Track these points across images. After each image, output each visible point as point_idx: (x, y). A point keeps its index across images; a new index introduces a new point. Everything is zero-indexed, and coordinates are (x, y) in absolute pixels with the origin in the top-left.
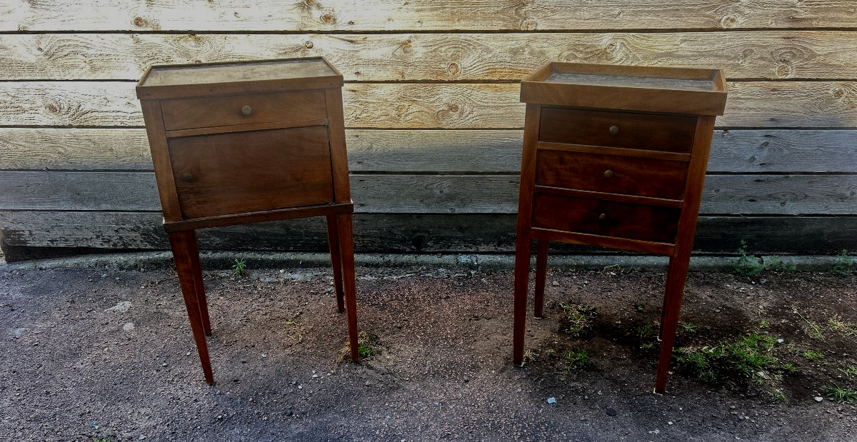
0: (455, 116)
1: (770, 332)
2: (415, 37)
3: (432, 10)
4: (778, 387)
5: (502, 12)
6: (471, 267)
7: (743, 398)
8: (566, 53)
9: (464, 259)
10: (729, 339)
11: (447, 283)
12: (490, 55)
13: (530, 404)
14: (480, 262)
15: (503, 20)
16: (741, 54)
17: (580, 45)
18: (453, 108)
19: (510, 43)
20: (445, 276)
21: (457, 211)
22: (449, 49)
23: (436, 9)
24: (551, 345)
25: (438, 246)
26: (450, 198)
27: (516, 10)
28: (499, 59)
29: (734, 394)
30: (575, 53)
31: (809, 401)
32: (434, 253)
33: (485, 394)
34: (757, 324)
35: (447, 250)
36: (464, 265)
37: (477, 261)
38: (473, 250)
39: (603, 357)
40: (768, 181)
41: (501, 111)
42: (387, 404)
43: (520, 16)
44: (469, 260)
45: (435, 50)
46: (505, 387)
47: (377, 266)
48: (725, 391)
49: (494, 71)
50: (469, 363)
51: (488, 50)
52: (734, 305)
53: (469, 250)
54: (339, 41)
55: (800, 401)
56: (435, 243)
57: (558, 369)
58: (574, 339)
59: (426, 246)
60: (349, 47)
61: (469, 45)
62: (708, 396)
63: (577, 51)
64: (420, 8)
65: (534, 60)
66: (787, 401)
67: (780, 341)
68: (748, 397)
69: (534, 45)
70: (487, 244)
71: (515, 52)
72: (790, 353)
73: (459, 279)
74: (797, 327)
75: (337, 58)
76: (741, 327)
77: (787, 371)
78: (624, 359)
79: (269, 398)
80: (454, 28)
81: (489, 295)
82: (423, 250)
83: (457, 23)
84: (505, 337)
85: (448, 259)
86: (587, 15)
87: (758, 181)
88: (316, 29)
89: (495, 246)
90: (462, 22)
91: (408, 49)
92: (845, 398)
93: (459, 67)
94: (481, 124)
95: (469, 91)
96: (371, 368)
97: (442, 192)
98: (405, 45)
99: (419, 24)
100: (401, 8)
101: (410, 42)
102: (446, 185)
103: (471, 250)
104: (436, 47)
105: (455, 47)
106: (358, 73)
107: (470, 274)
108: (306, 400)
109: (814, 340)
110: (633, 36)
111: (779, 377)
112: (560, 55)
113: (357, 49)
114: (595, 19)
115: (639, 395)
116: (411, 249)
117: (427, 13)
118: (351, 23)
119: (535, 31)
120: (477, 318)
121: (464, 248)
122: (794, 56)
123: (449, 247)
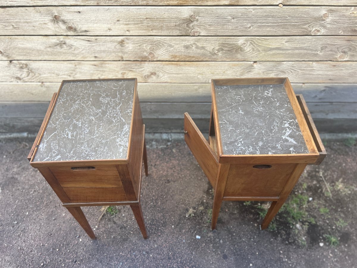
0: (154, 77)
1: (307, 192)
2: (127, 39)
3: (135, 24)
4: (304, 235)
5: (179, 25)
6: (168, 141)
7: (287, 244)
8: (217, 48)
9: (165, 136)
11: (156, 153)
12: (172, 49)
13: (188, 251)
14: (173, 138)
15: (179, 30)
17: (226, 43)
18: (154, 74)
19: (184, 42)
20: (155, 147)
21: (160, 117)
22: (148, 45)
23: (137, 24)
24: (202, 203)
26: (156, 112)
27: (187, 24)
28: (178, 50)
29: (283, 241)
30: (222, 48)
31: (317, 246)
32: (150, 133)
33: (168, 244)
34: (301, 185)
35: (156, 132)
36: (165, 140)
37: (171, 138)
38: (169, 131)
39: (226, 212)
40: (322, 105)
41: (180, 76)
42: (121, 253)
43: (189, 28)
44: (167, 137)
45: (139, 46)
46: (177, 238)
48: (279, 239)
49: (176, 57)
50: (161, 220)
51: (171, 46)
53: (167, 132)
54: (81, 40)
55: (313, 246)
56: (150, 129)
57: (204, 223)
59: (146, 130)
60: (87, 44)
61: (160, 43)
62: (271, 243)
63: (224, 47)
64: (127, 23)
65: (199, 51)
66: (307, 246)
67: (311, 199)
68: (290, 243)
69: (198, 44)
70: (176, 129)
71: (187, 47)
72: (314, 208)
73: (162, 150)
74: (320, 187)
75: (81, 49)
77: (310, 223)
78: (235, 214)
79: (66, 248)
80: (149, 34)
81: (175, 162)
83: (151, 32)
84: (181, 197)
85: (157, 136)
86: (230, 27)
87: (316, 105)
88: (65, 34)
90: (154, 31)
91: (123, 45)
92: (333, 243)
93: (155, 54)
94: (169, 81)
95: (161, 66)
96: (115, 223)
97: (151, 109)
98: (122, 43)
99: (127, 32)
100: (115, 23)
101: (124, 41)
102: (153, 107)
104: (140, 44)
105: (151, 44)
106: (96, 57)
107: (167, 146)
108: (83, 249)
109: (326, 197)
110: (258, 39)
111: (306, 227)
112: (214, 49)
113: (93, 45)
114: (235, 30)
115: (239, 243)
117: (132, 26)
118: (86, 31)
119: (198, 36)
120: (169, 182)
121: (164, 131)
122: (350, 50)
123: (157, 130)
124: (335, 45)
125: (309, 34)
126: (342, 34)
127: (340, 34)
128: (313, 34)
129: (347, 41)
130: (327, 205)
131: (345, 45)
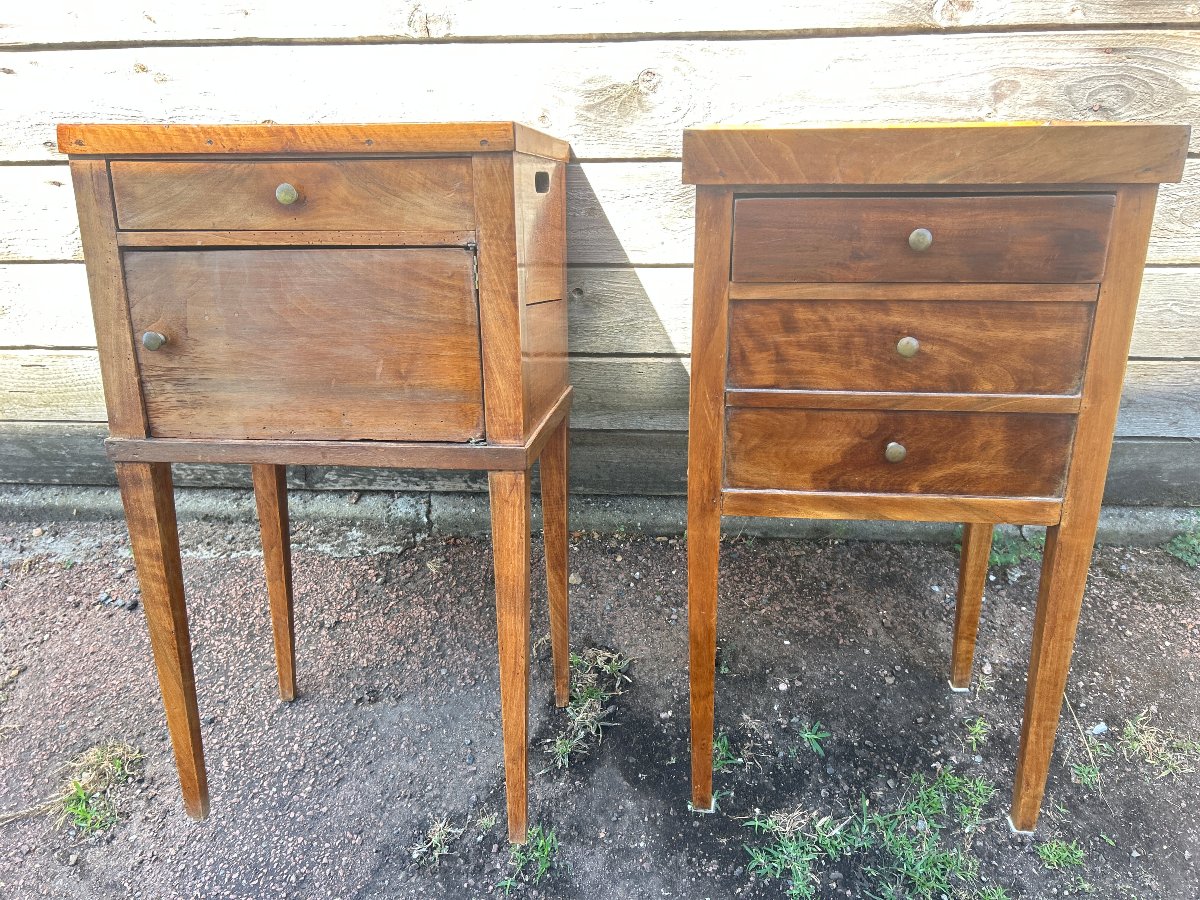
1: (986, 757)
6: (416, 526)
9: (403, 508)
10: (891, 783)
14: (435, 516)
16: (989, 94)
20: (357, 552)
25: (348, 481)
32: (342, 493)
34: (963, 728)
35: (367, 488)
36: (403, 523)
37: (428, 513)
38: (422, 488)
44: (412, 511)
47: (228, 520)
52: (928, 658)
53: (412, 487)
56: (339, 476)
58: (555, 774)
59: (322, 480)
73: (382, 562)
76: (926, 738)
78: (638, 852)
82: (318, 486)
85: (373, 505)
89: (466, 482)
103: (417, 488)
107: (411, 544)
109: (1078, 787)
116: (295, 484)
119: (447, 40)
120: (375, 696)
121: (402, 486)
122: (1128, 96)
123: (371, 482)
124: (1053, 75)
125: (926, 22)
126: (1078, 18)
127: (1070, 20)
128: (944, 24)
129: (1106, 51)
130: (1081, 825)
131: (1104, 72)
